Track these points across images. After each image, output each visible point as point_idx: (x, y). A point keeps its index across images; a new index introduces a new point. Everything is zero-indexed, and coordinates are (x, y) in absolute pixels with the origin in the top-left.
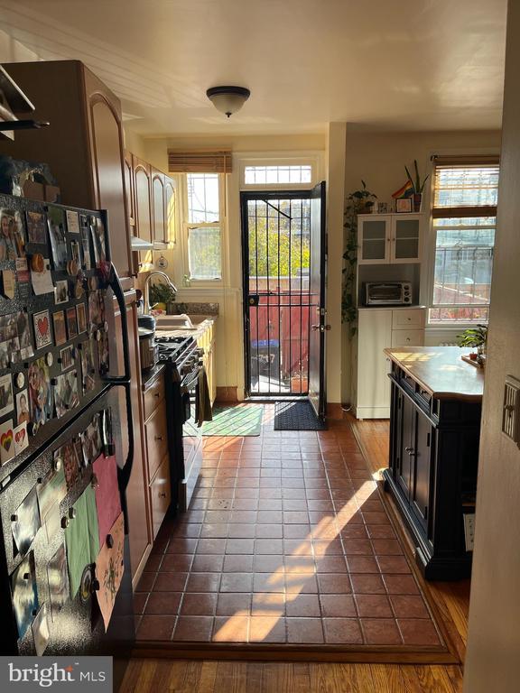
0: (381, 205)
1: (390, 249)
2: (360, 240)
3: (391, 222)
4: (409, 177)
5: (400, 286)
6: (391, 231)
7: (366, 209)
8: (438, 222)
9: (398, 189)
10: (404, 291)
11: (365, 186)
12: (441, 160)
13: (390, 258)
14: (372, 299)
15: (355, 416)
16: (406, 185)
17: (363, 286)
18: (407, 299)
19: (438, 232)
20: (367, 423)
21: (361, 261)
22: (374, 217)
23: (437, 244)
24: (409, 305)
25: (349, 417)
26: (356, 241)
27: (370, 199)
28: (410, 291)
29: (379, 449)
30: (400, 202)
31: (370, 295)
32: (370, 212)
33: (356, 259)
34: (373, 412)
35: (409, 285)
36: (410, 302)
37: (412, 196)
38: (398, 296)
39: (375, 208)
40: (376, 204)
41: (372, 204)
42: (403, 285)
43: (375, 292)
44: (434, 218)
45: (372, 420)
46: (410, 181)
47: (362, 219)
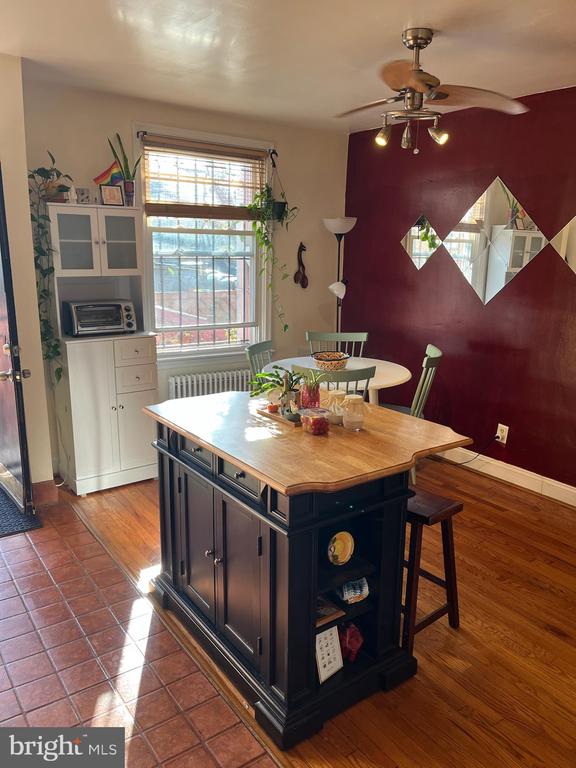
0: (80, 192)
1: (100, 256)
2: (56, 241)
3: (98, 217)
4: (116, 156)
5: (119, 307)
6: (98, 231)
7: (60, 194)
8: (152, 221)
9: (101, 172)
10: (125, 313)
11: (54, 162)
12: (151, 139)
13: (101, 268)
14: (83, 326)
15: (73, 493)
16: (111, 168)
17: (65, 307)
18: (130, 325)
19: (154, 234)
20: (92, 499)
21: (60, 272)
22: (71, 208)
23: (155, 250)
24: (132, 332)
25: (65, 494)
26: (49, 242)
27: (63, 181)
28: (132, 313)
29: (127, 539)
30: (107, 190)
31: (79, 320)
32: (65, 201)
33: (52, 270)
34: (99, 483)
35: (131, 305)
36: (134, 328)
37: (121, 183)
38: (117, 320)
39: (72, 195)
40: (73, 189)
41: (67, 189)
42: (123, 305)
43: (85, 316)
44: (148, 215)
45: (99, 493)
46: (117, 163)
47: (54, 210)
